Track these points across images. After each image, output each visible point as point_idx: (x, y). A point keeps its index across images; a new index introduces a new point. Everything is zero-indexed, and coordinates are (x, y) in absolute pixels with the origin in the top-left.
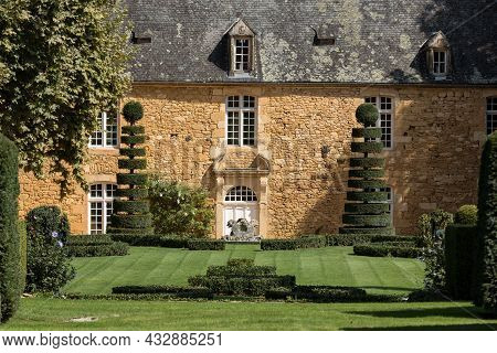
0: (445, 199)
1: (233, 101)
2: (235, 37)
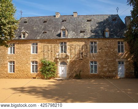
0: (109, 64)
1: (62, 43)
2: (62, 30)
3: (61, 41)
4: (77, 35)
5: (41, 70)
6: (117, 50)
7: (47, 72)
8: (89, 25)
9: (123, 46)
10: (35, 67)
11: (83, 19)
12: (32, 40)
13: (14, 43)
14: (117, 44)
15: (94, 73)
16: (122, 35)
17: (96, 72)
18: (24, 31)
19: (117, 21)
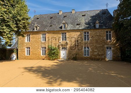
0: (99, 49)
1: (63, 34)
2: (63, 23)
3: (63, 32)
4: (74, 27)
5: (48, 53)
6: (105, 38)
7: (52, 55)
8: (84, 19)
9: (111, 34)
10: (44, 51)
11: (79, 14)
12: (42, 31)
13: (30, 34)
14: (106, 33)
15: (87, 56)
16: (110, 26)
17: (89, 55)
18: (36, 25)
19: (106, 14)
